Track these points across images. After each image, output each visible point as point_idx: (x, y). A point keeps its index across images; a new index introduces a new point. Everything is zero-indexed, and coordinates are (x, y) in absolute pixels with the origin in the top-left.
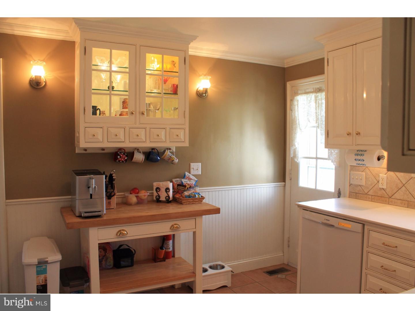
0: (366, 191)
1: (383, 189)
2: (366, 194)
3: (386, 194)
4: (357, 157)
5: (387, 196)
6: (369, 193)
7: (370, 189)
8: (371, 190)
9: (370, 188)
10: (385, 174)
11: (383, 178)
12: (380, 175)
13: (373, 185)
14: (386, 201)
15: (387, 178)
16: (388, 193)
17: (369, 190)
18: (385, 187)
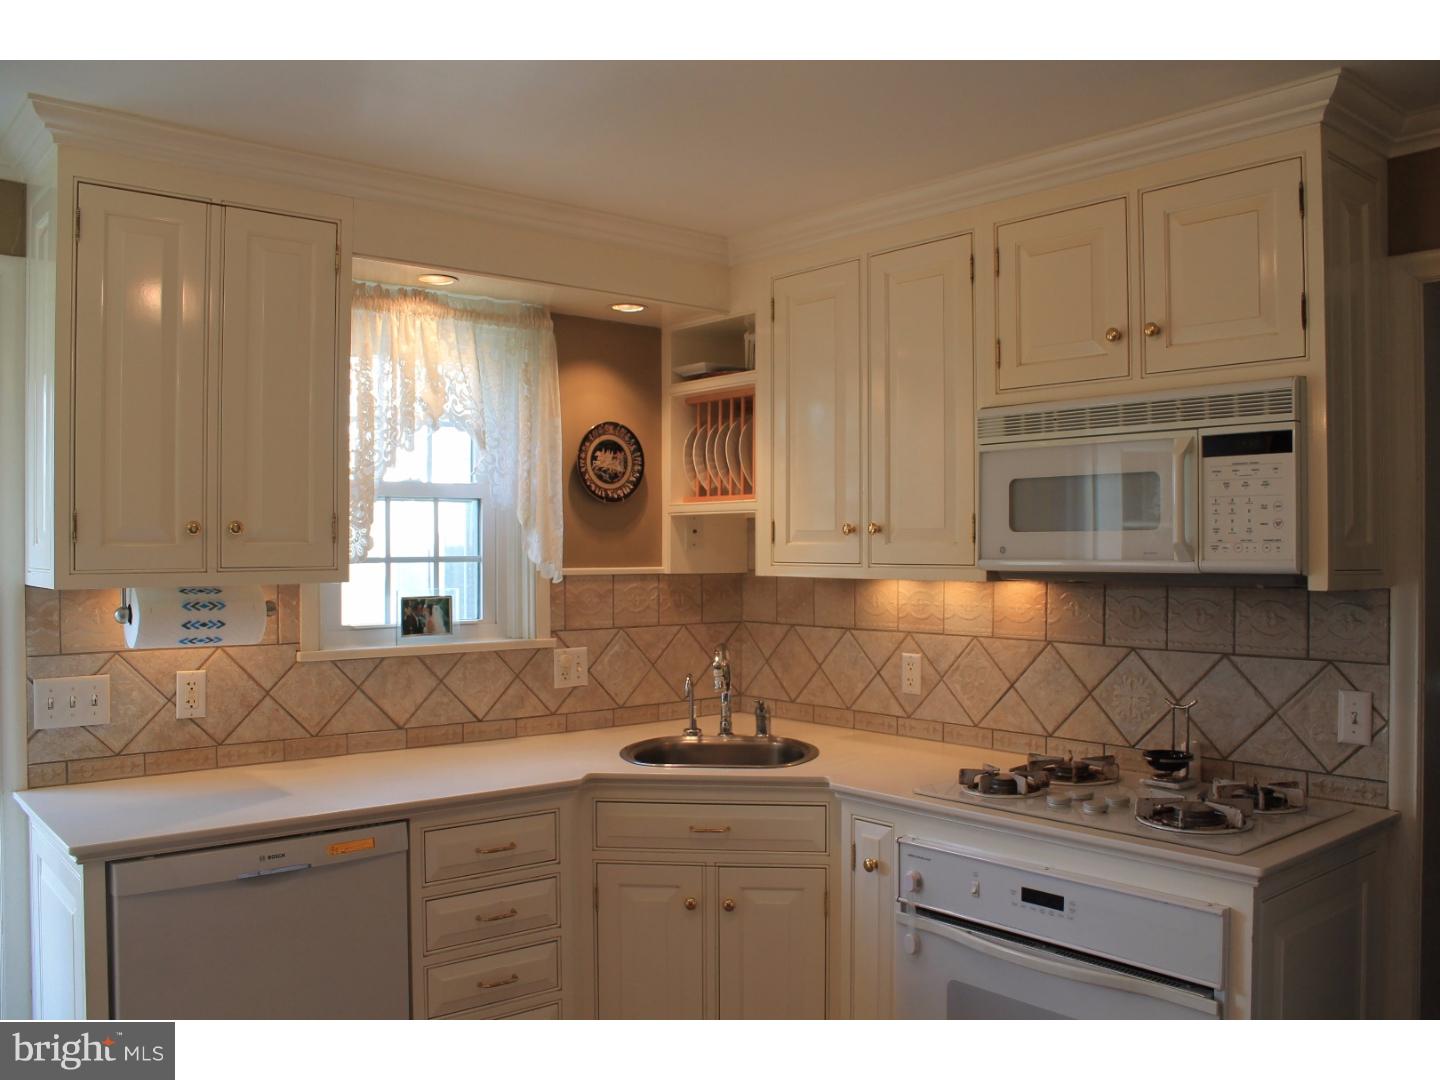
0: (117, 746)
1: (191, 719)
2: (118, 754)
3: (205, 737)
4: (194, 616)
5: (211, 742)
6: (134, 748)
7: (134, 733)
8: (141, 735)
9: (135, 730)
10: (197, 666)
11: (192, 682)
12: (178, 672)
13: (150, 716)
14: (207, 759)
15: (208, 680)
16: (211, 731)
17: (131, 737)
18: (199, 712)
